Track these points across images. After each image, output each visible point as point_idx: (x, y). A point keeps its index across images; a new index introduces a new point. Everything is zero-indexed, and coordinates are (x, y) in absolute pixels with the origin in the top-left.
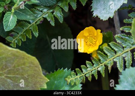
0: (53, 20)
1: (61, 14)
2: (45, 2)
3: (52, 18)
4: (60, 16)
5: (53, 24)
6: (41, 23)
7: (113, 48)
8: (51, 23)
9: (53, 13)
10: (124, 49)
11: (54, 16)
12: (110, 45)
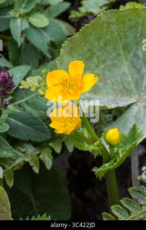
0: (37, 165)
1: (50, 158)
2: (35, 136)
3: (36, 162)
4: (48, 160)
5: (36, 170)
6: (20, 168)
7: (125, 206)
8: (34, 169)
9: (39, 155)
10: (142, 207)
11: (40, 160)
12: (122, 203)
